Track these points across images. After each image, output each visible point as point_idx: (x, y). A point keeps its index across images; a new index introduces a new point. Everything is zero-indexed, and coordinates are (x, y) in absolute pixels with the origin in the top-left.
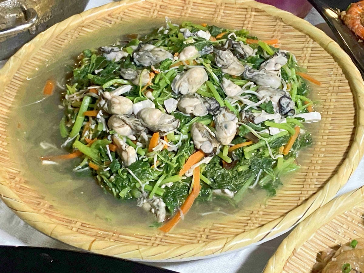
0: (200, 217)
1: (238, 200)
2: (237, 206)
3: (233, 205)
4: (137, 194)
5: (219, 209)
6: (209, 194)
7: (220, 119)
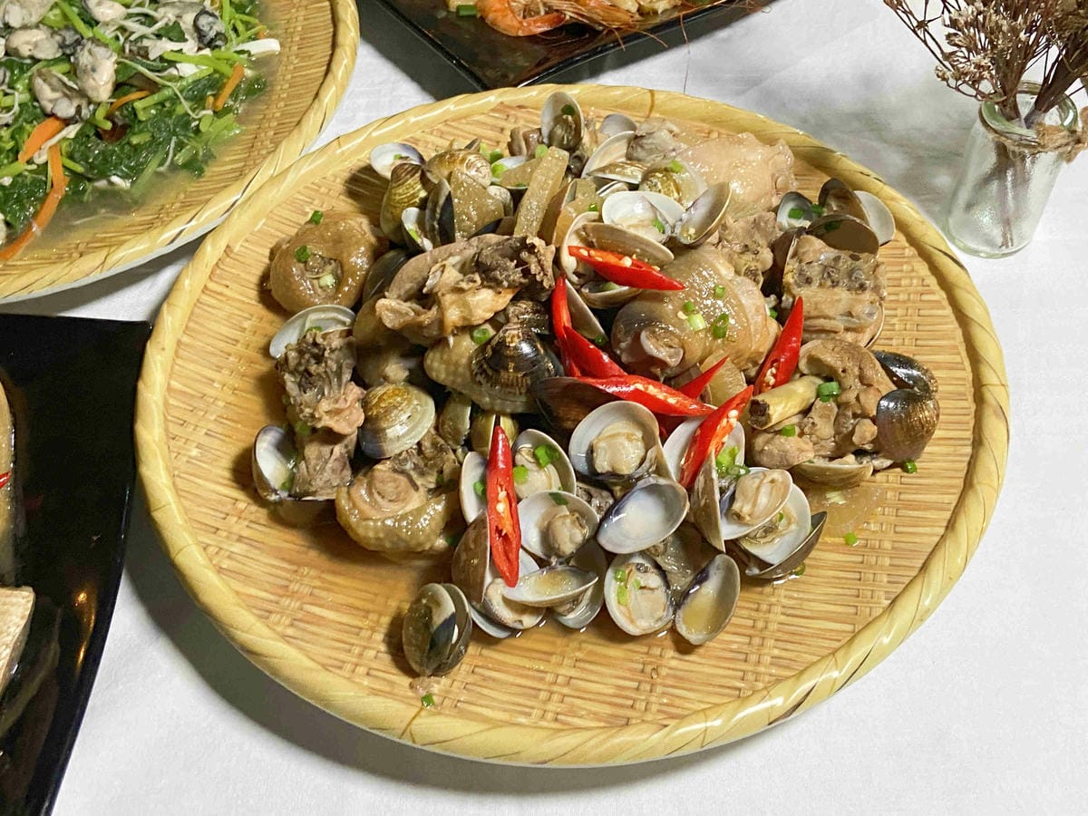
0: (70, 228)
1: (137, 193)
2: (136, 202)
3: (129, 201)
5: (103, 211)
6: (84, 190)
7: (84, 58)
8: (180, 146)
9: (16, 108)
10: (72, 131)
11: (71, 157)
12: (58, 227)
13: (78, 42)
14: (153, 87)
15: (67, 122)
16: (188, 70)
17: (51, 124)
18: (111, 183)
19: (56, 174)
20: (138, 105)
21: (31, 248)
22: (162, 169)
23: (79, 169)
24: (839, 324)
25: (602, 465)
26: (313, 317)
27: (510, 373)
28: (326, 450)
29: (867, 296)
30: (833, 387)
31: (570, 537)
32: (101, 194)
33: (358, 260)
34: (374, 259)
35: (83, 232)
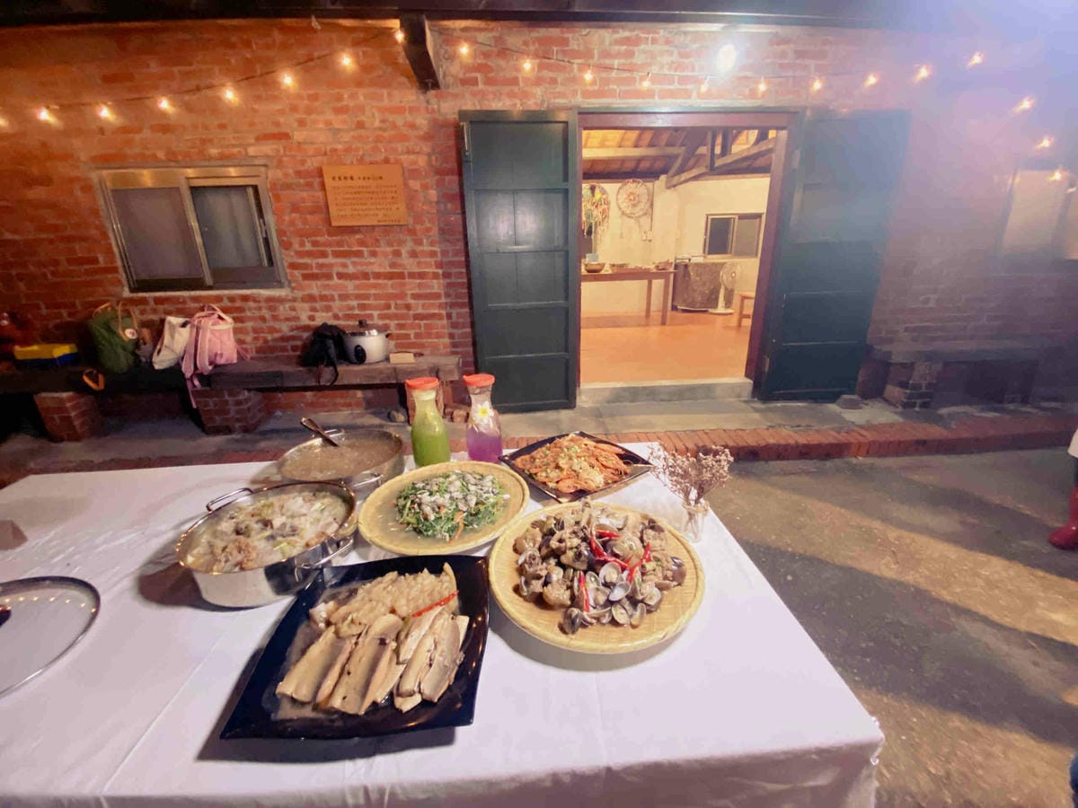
2: (480, 530)
4: (435, 533)
5: (473, 532)
6: (467, 528)
8: (489, 518)
9: (452, 510)
10: (465, 514)
11: (465, 520)
12: (462, 536)
13: (467, 495)
15: (464, 512)
17: (461, 513)
18: (474, 526)
19: (461, 524)
20: (481, 508)
22: (485, 523)
23: (466, 523)
24: (659, 549)
25: (608, 580)
26: (529, 552)
27: (583, 558)
28: (538, 581)
29: (664, 542)
30: (659, 563)
31: (602, 599)
32: (471, 529)
33: (539, 539)
34: (543, 538)
35: (466, 537)
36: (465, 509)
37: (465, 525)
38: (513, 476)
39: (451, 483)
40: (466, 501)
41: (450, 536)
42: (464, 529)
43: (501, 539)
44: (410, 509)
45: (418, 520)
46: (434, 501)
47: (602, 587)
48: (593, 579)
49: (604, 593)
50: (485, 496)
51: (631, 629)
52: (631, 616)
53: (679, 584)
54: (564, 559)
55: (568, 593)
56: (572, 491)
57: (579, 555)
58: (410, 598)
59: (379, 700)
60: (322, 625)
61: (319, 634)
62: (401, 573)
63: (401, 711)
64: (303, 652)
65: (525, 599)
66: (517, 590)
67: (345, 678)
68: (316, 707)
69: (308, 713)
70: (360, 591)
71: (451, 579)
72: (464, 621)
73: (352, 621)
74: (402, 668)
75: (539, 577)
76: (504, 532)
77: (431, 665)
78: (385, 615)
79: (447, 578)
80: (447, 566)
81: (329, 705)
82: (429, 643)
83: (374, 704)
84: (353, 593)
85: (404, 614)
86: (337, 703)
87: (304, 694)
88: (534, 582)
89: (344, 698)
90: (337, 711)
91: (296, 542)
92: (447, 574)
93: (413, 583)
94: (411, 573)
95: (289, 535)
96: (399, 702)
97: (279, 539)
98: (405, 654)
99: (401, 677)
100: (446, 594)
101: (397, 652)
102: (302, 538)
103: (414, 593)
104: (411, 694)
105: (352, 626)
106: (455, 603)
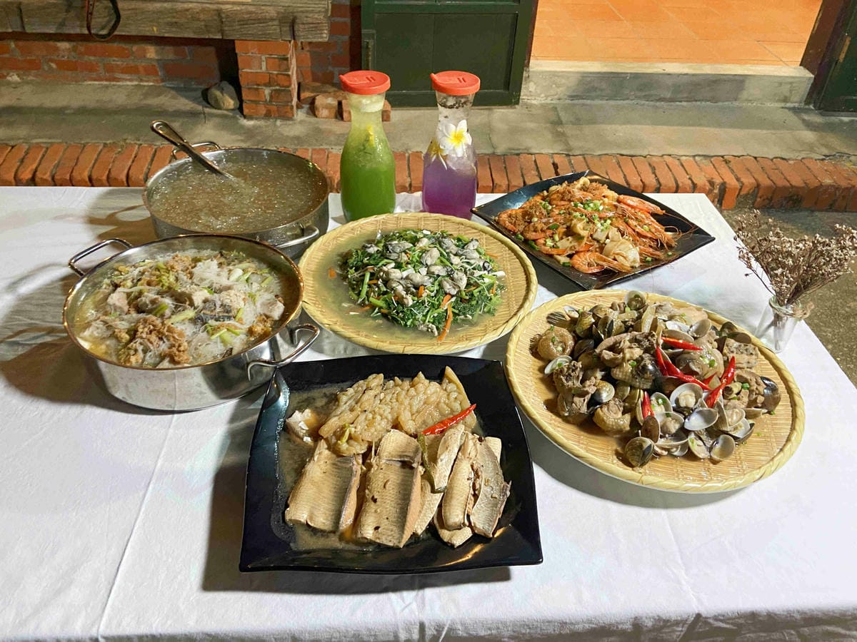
1: (475, 320)
2: (477, 323)
3: (474, 323)
4: (417, 323)
5: (467, 326)
6: (458, 319)
7: (455, 276)
8: (485, 305)
9: (435, 291)
10: (454, 299)
11: (454, 307)
12: (453, 331)
13: (452, 270)
14: (477, 285)
15: (452, 296)
16: (487, 280)
17: (448, 297)
18: (466, 317)
19: (450, 313)
20: (475, 291)
21: (447, 336)
22: (480, 313)
23: (457, 312)
24: (745, 365)
25: (683, 404)
26: (559, 360)
27: (648, 375)
28: (582, 399)
29: (754, 357)
30: (747, 385)
31: (674, 427)
32: (463, 320)
33: (571, 342)
34: (576, 342)
35: (462, 332)
36: (454, 292)
37: (455, 314)
38: (503, 242)
39: (424, 251)
40: (452, 279)
41: (438, 328)
42: (455, 321)
43: (515, 337)
44: (370, 286)
45: (389, 304)
46: (407, 278)
47: (672, 412)
48: (660, 401)
49: (677, 420)
50: (477, 273)
51: (711, 465)
52: (710, 449)
53: (769, 413)
54: (617, 373)
55: (628, 417)
56: (596, 271)
57: (640, 369)
58: (415, 409)
59: (420, 532)
60: (308, 439)
61: (310, 452)
62: (388, 377)
63: (452, 546)
64: (300, 472)
65: (566, 420)
66: (552, 406)
67: (371, 507)
68: (342, 537)
69: (334, 542)
70: (344, 398)
71: (458, 388)
72: (496, 444)
73: (350, 438)
74: (438, 497)
75: (582, 394)
76: (515, 327)
77: (476, 496)
78: (390, 431)
79: (451, 387)
80: (449, 370)
81: (359, 536)
82: (465, 470)
83: (414, 535)
84: (334, 400)
85: (412, 431)
86: (368, 533)
87: (322, 521)
88: (576, 399)
89: (377, 528)
90: (370, 543)
91: (236, 328)
92: (451, 381)
93: (412, 391)
94: (402, 377)
95: (224, 318)
96: (445, 535)
97: (212, 322)
98: (441, 481)
99: (440, 506)
100: (457, 407)
101: (428, 477)
102: (240, 321)
103: (416, 404)
104: (459, 527)
105: (352, 442)
106: (472, 419)
